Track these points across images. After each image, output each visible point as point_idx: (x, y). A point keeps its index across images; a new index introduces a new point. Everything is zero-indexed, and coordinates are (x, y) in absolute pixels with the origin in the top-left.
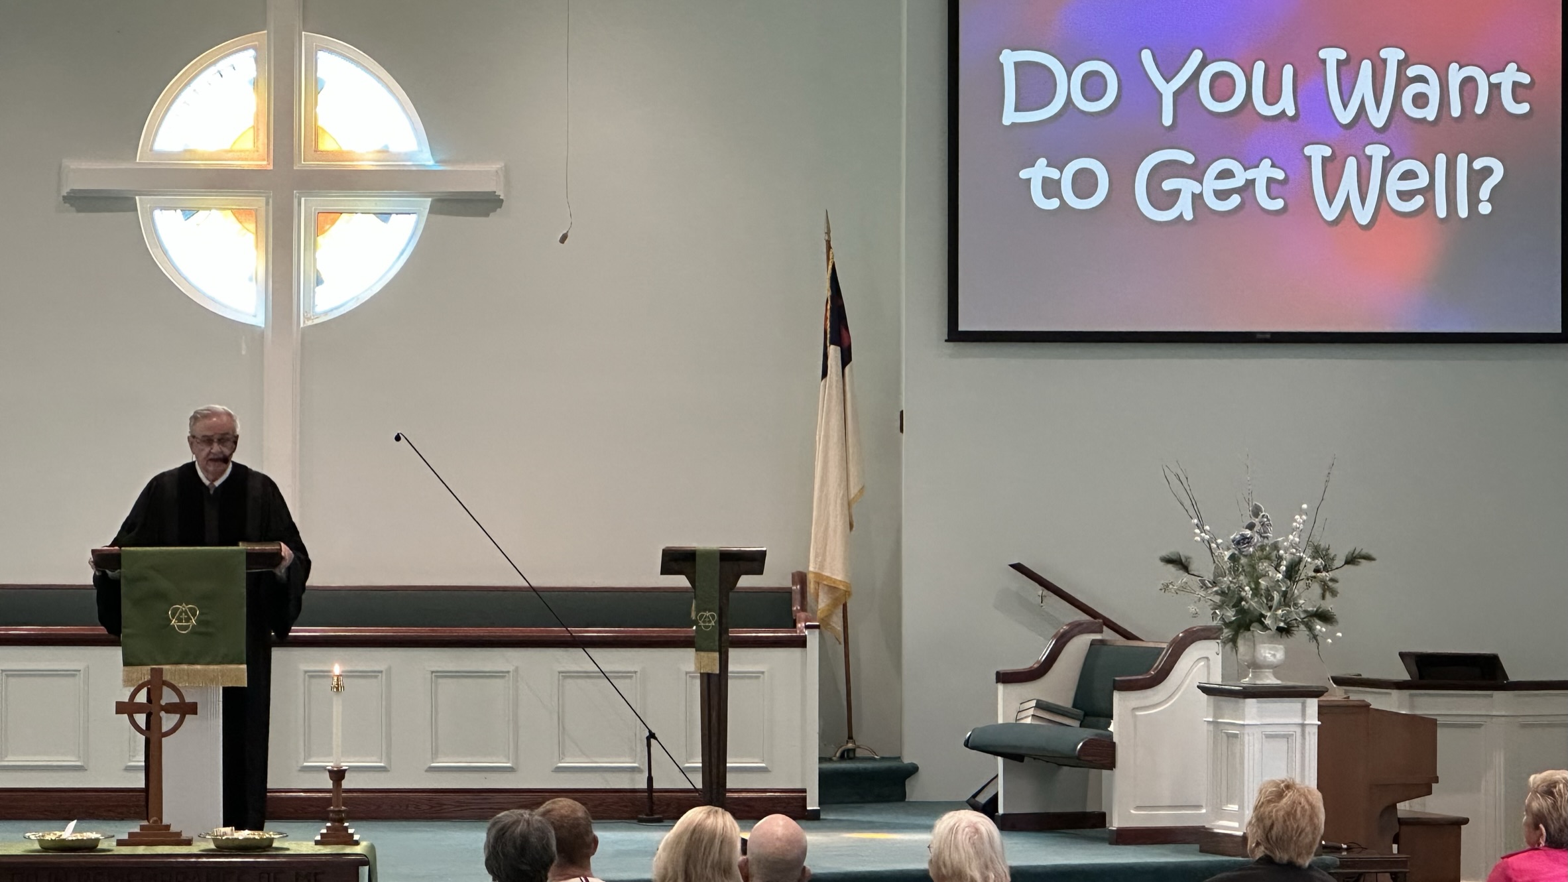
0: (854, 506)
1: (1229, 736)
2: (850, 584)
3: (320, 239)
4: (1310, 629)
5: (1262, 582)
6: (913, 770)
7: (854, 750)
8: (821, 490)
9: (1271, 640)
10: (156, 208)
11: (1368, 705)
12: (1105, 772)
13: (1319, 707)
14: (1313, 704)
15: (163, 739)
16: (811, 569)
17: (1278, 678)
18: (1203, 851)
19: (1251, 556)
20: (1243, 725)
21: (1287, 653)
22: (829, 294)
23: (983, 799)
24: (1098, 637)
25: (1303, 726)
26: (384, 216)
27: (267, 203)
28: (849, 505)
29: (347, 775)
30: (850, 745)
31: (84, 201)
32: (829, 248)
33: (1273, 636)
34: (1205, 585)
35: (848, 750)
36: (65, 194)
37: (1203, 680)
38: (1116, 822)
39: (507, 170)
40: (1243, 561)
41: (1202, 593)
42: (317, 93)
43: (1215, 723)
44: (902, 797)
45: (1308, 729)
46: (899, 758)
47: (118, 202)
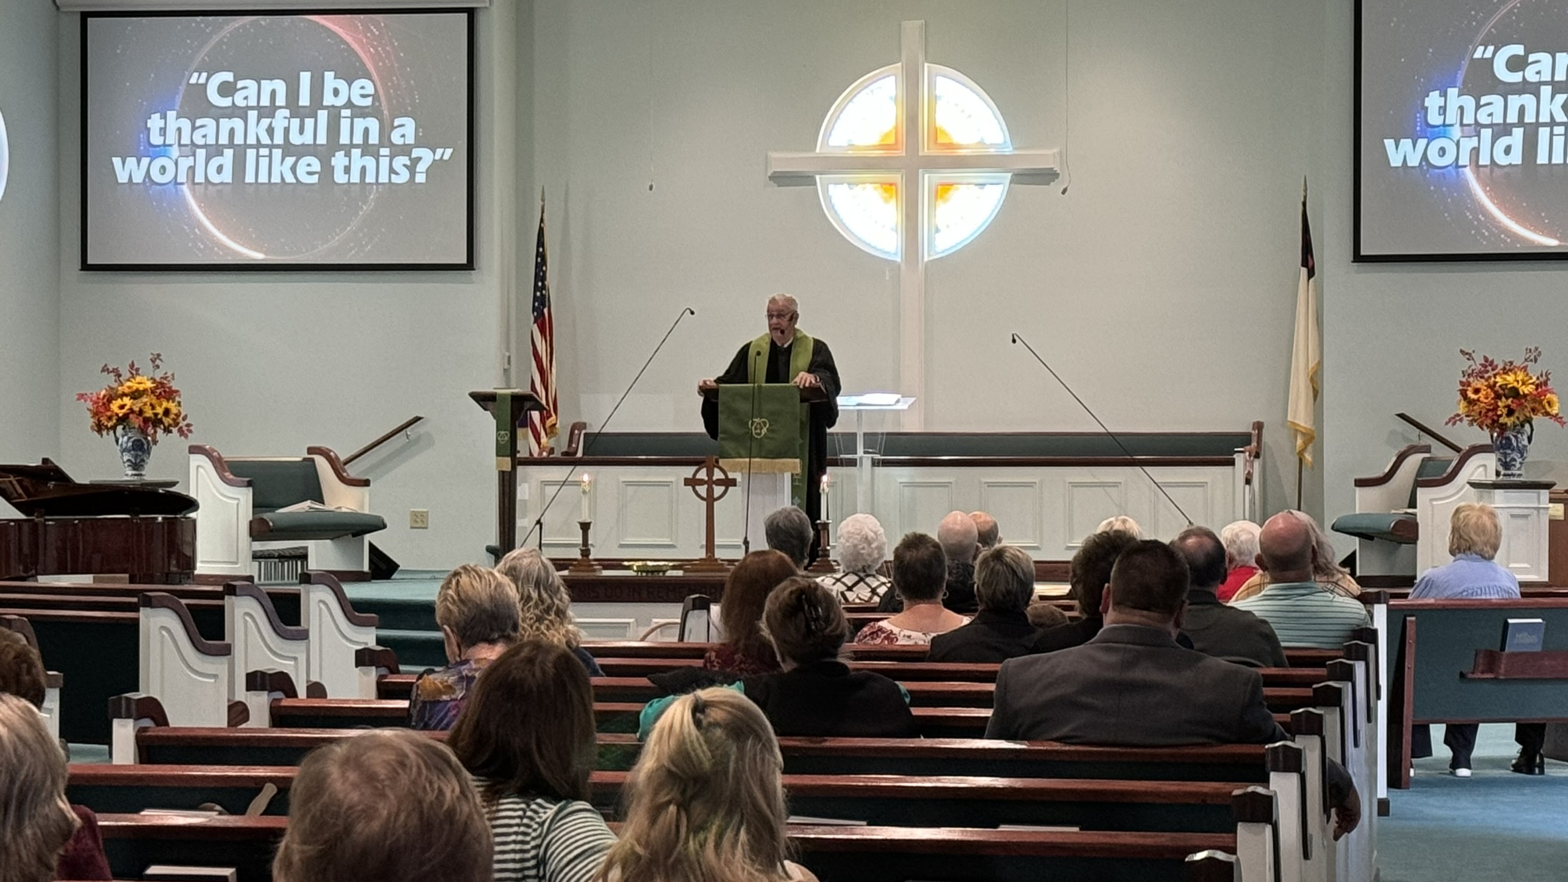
3: (940, 202)
10: (828, 183)
13: (1550, 496)
14: (1545, 494)
24: (1427, 455)
25: (1537, 509)
26: (982, 185)
27: (902, 179)
31: (781, 179)
36: (769, 174)
37: (1475, 478)
39: (1061, 152)
42: (935, 104)
45: (1541, 511)
47: (805, 180)
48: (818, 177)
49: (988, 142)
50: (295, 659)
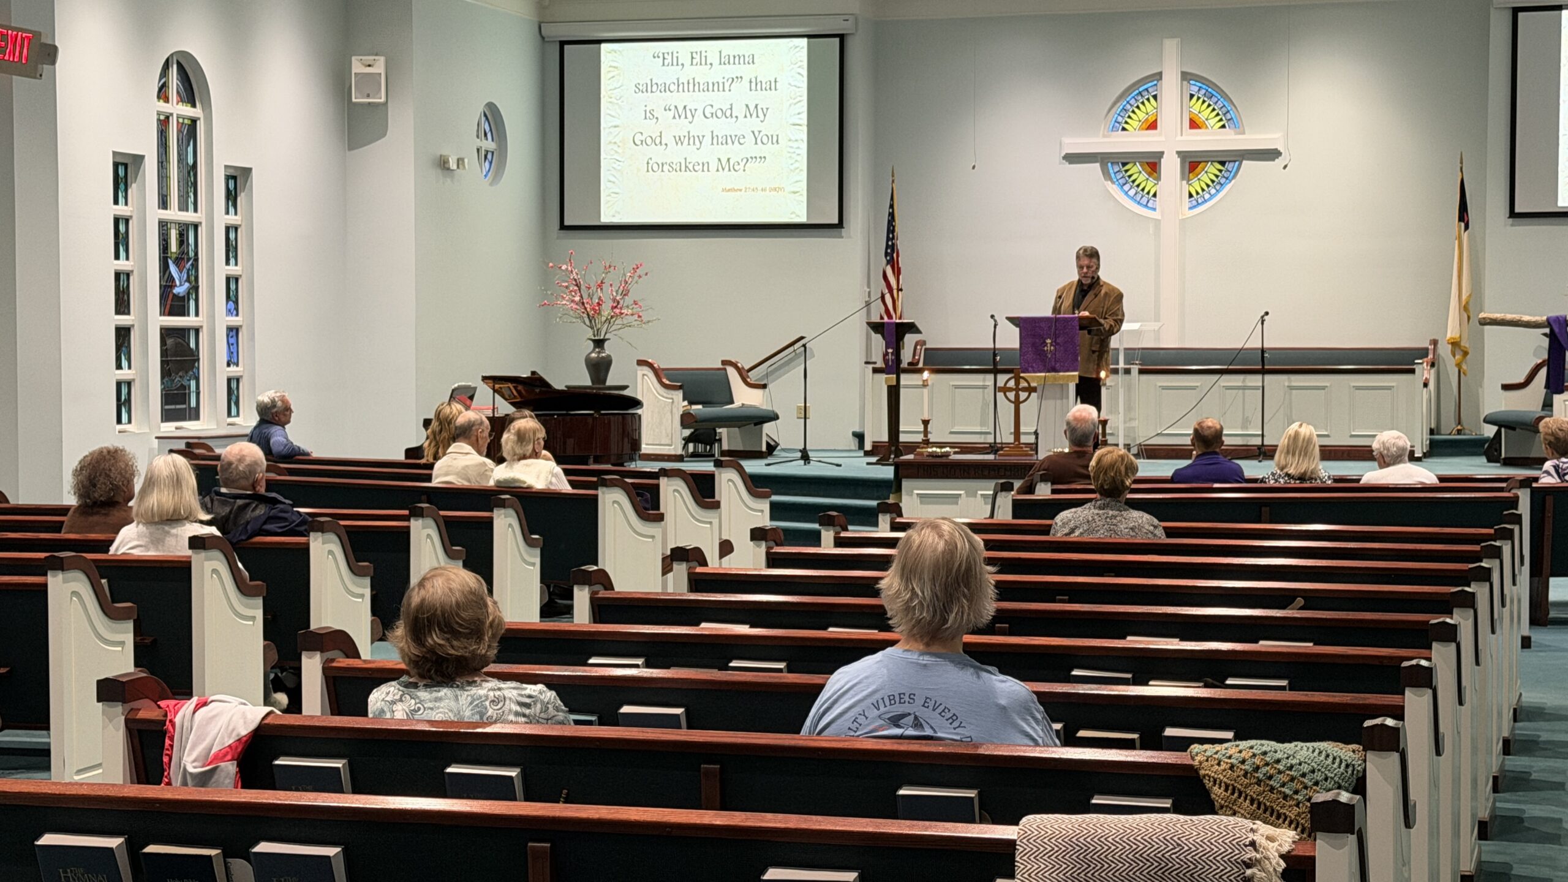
7: (1461, 430)
15: (1021, 405)
22: (1460, 195)
26: (1223, 163)
30: (1459, 427)
31: (1072, 158)
32: (1461, 171)
35: (1458, 430)
36: (1063, 155)
39: (1285, 138)
46: (1483, 434)
50: (711, 523)
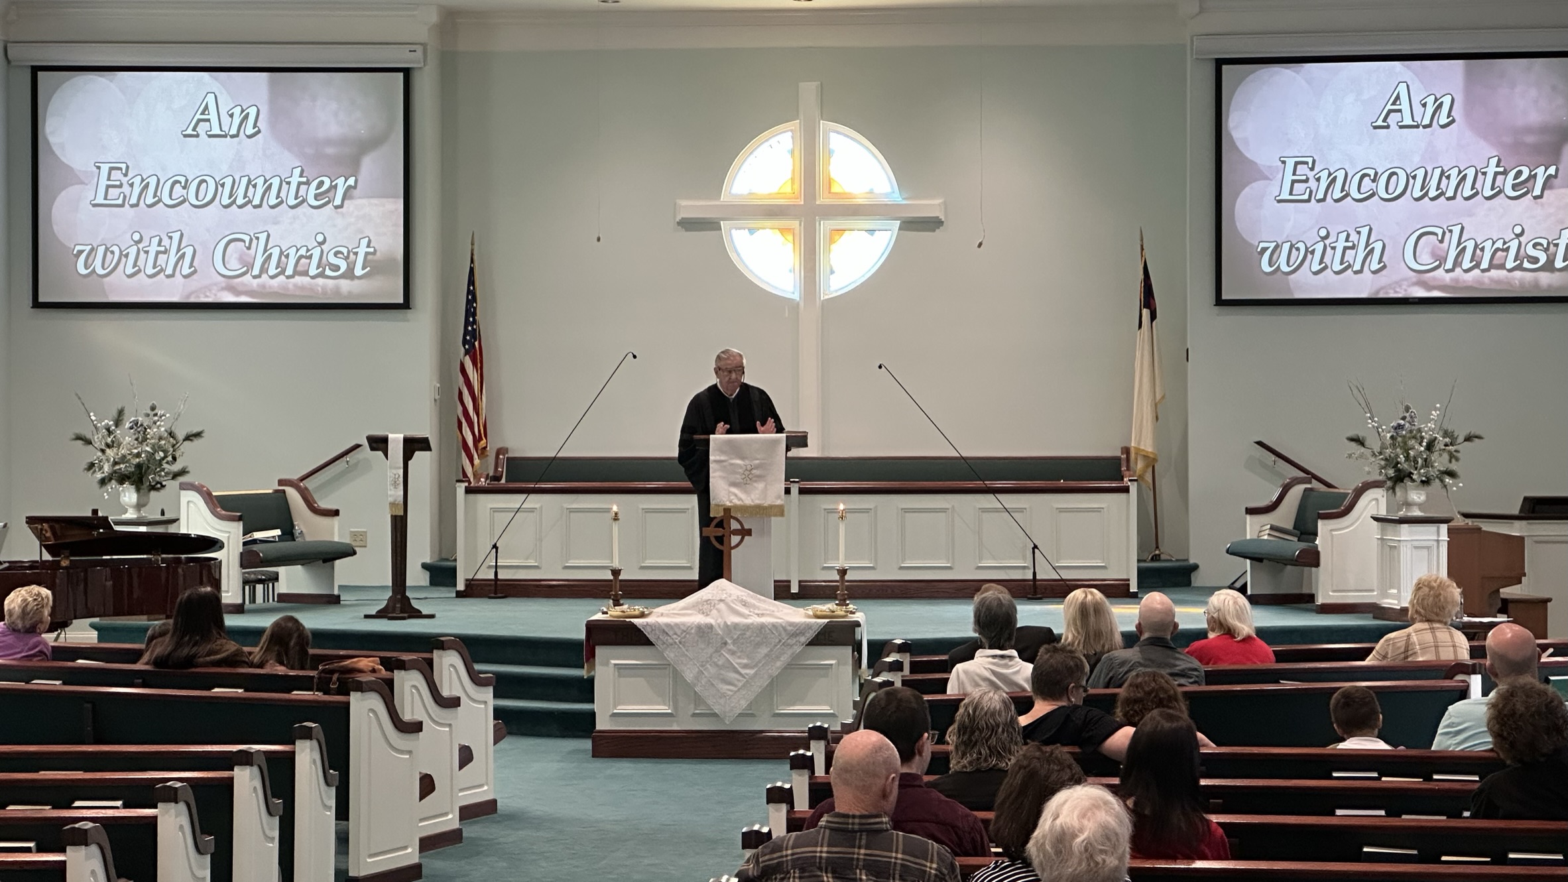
0: (1158, 406)
1: (1391, 547)
2: (1156, 455)
3: (833, 246)
4: (1442, 481)
5: (1412, 453)
6: (1195, 567)
7: (1159, 555)
8: (1138, 397)
9: (1417, 488)
10: (732, 228)
11: (1480, 529)
12: (1313, 569)
13: (1448, 529)
14: (1444, 528)
16: (1133, 445)
17: (1422, 512)
18: (1375, 618)
19: (1404, 437)
20: (1399, 541)
21: (1427, 497)
22: (1143, 277)
23: (1238, 585)
24: (1309, 486)
25: (1438, 541)
26: (872, 232)
27: (800, 225)
28: (1156, 405)
29: (848, 571)
30: (1157, 552)
31: (689, 224)
32: (1142, 249)
33: (1418, 486)
34: (1374, 454)
35: (1156, 555)
36: (678, 220)
37: (1375, 513)
38: (1320, 601)
39: (945, 203)
40: (1399, 439)
41: (1373, 460)
42: (830, 158)
43: (1382, 539)
44: (1188, 584)
45: (1441, 544)
46: (1187, 560)
47: (710, 225)
48: (722, 222)
49: (876, 191)
50: (450, 725)
